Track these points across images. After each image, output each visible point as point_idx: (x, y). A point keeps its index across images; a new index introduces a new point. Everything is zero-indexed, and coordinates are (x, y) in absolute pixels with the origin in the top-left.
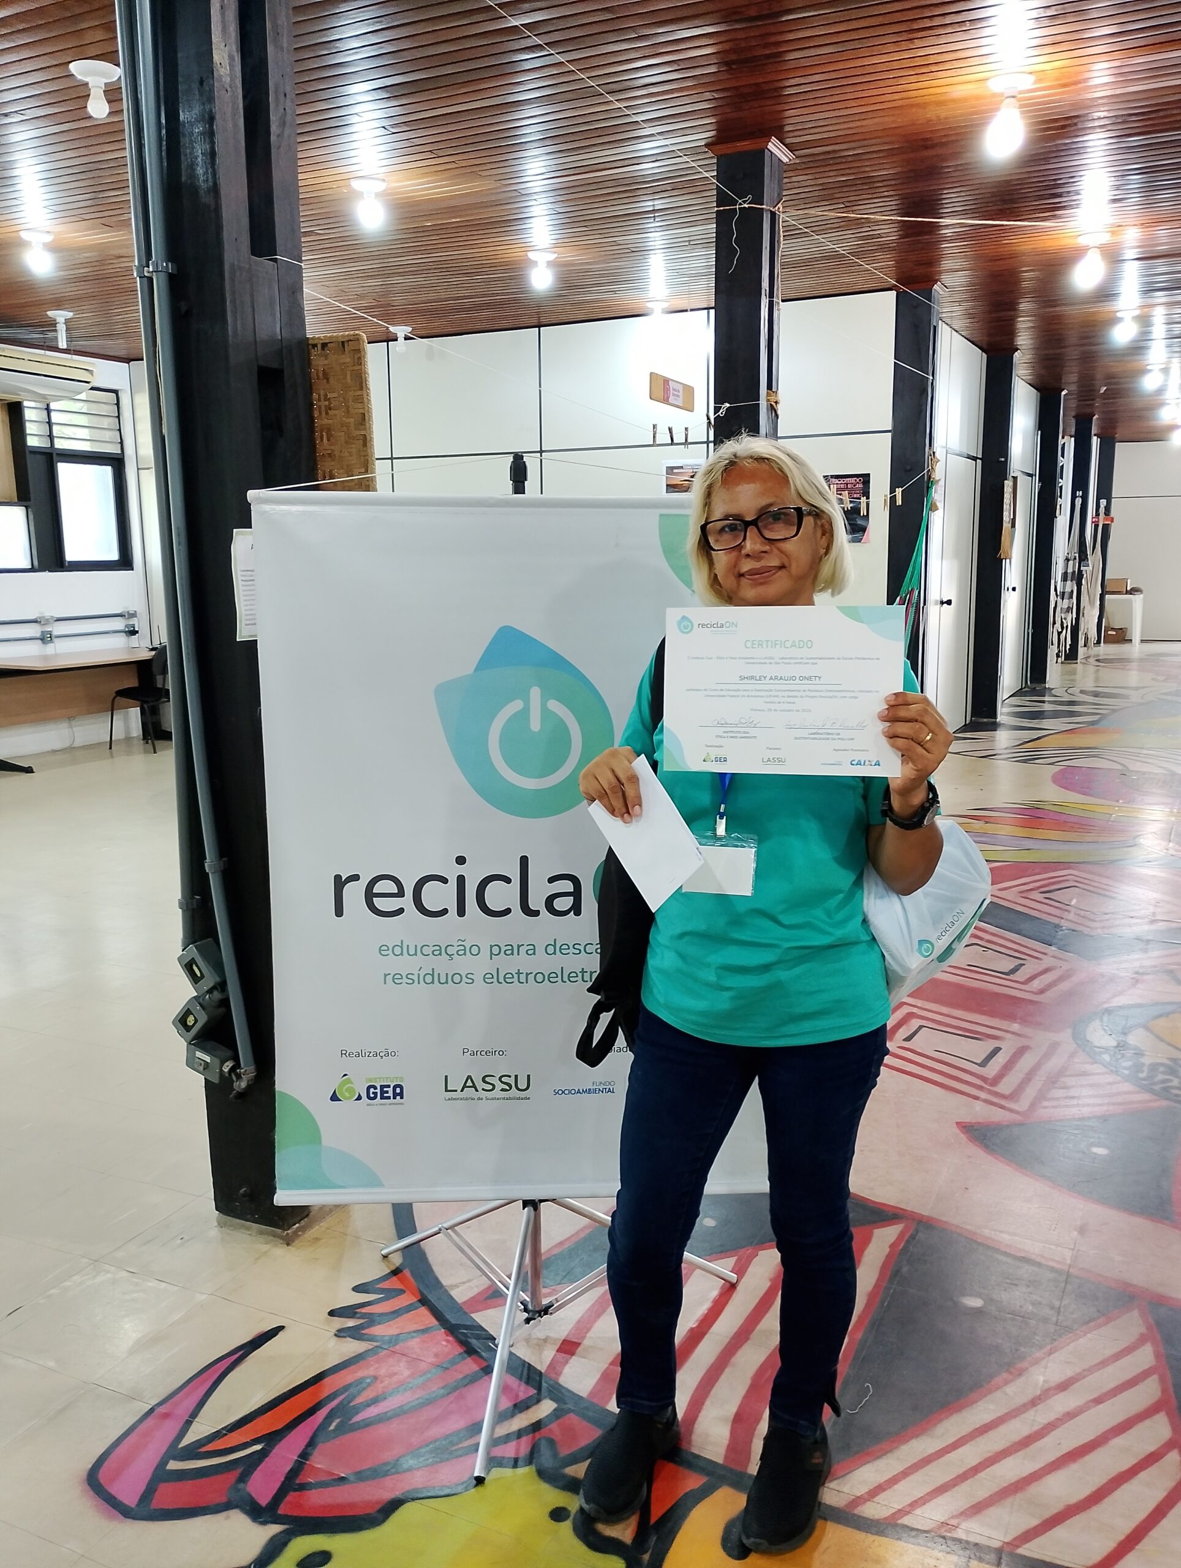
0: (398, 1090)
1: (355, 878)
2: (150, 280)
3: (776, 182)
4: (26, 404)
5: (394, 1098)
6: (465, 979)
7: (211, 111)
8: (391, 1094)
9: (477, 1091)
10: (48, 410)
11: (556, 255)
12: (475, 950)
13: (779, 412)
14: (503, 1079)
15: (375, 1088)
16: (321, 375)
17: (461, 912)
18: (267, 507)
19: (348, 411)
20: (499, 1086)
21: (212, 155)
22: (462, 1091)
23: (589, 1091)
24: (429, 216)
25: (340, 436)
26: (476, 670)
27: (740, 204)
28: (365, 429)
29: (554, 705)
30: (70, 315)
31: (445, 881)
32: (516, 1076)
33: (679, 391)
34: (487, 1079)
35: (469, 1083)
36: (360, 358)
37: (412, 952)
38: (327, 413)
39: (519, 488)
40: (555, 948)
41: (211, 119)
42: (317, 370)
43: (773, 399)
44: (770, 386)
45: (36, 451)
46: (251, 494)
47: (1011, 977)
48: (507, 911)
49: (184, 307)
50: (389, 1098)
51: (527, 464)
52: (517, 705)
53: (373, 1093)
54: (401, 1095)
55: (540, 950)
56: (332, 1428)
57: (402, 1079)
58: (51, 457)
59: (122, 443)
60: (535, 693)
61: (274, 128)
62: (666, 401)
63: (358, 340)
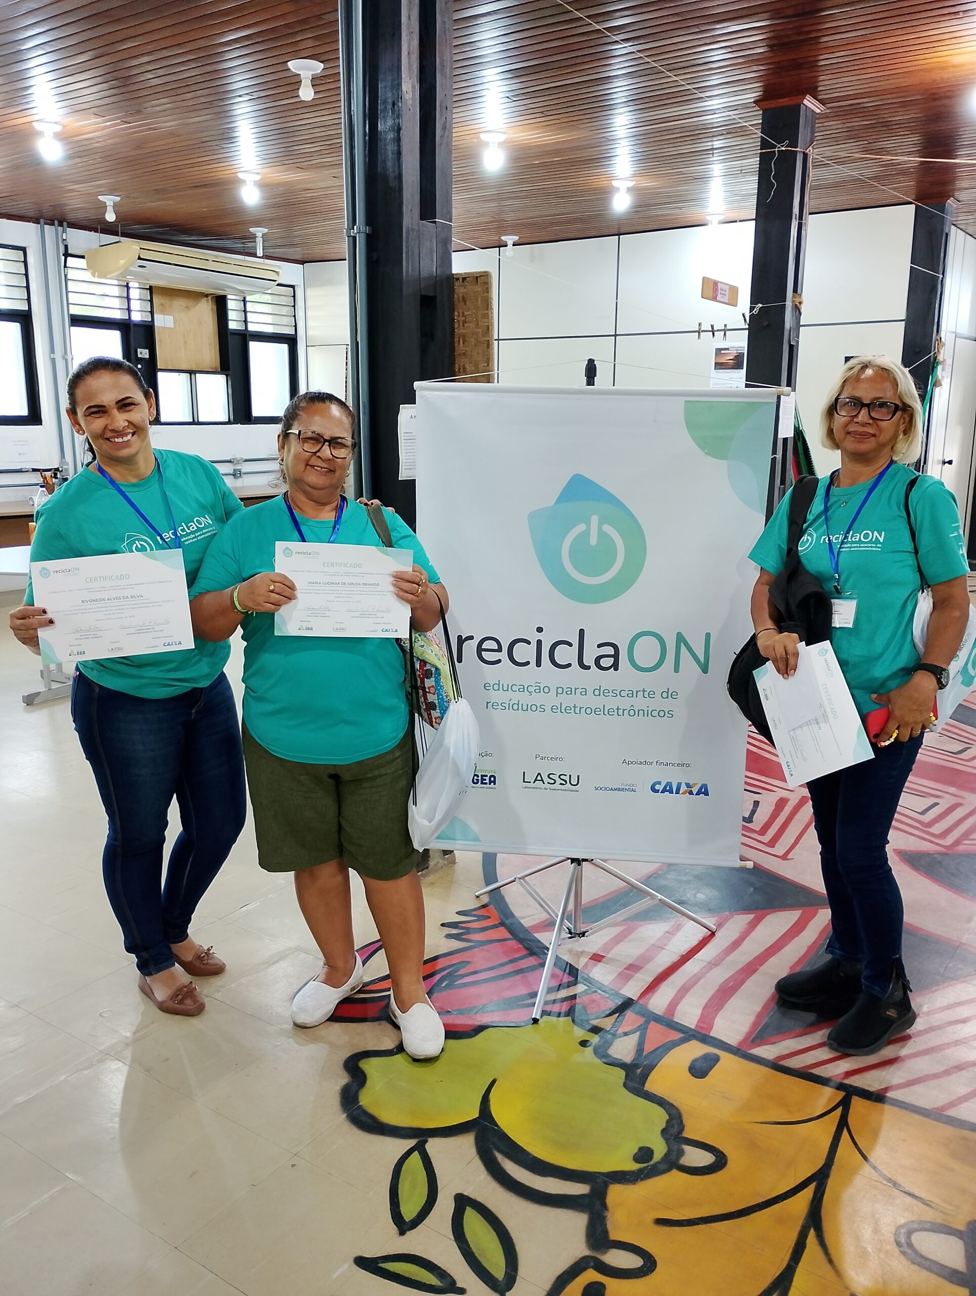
0: (492, 779)
1: (471, 638)
2: (355, 238)
3: (809, 129)
4: (229, 297)
5: (490, 784)
6: (539, 709)
7: (399, 124)
8: (487, 781)
9: (544, 783)
10: (244, 301)
11: (634, 182)
12: (546, 690)
13: (802, 311)
14: (561, 777)
15: (478, 776)
16: (461, 299)
17: (539, 664)
18: (426, 393)
19: (478, 324)
20: (559, 781)
21: (399, 153)
22: (534, 782)
23: (619, 790)
24: (537, 157)
25: (472, 341)
26: (556, 503)
27: (779, 148)
28: (489, 337)
29: (607, 528)
30: (266, 230)
31: (529, 643)
32: (570, 776)
33: (725, 291)
34: (551, 776)
35: (539, 778)
36: (487, 288)
37: (505, 688)
38: (463, 326)
39: (590, 380)
40: (599, 692)
41: (399, 129)
42: (459, 296)
43: (797, 300)
44: (795, 290)
45: (236, 333)
46: (417, 384)
47: (958, 756)
48: (569, 665)
49: (375, 256)
50: (486, 783)
51: (597, 366)
52: (582, 527)
53: (476, 780)
54: (494, 783)
55: (590, 692)
56: (443, 985)
57: (495, 772)
58: (245, 337)
59: (296, 326)
60: (595, 520)
61: (438, 132)
62: (714, 299)
63: (487, 275)
